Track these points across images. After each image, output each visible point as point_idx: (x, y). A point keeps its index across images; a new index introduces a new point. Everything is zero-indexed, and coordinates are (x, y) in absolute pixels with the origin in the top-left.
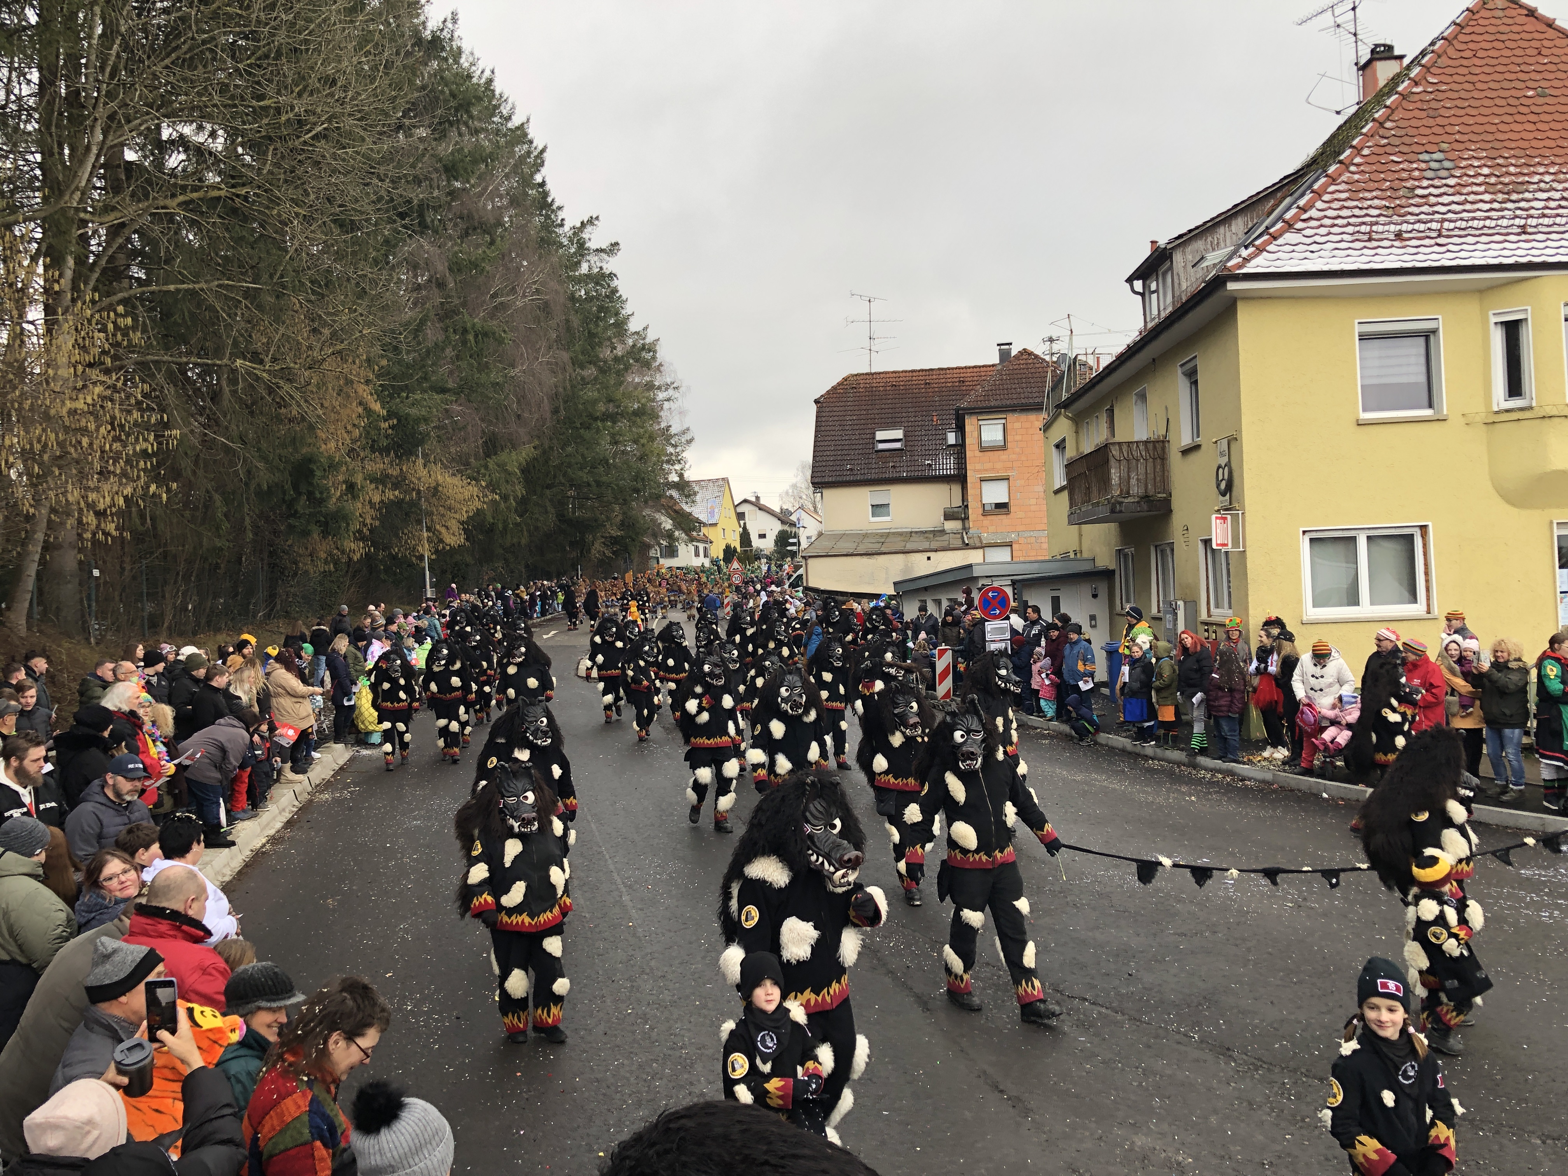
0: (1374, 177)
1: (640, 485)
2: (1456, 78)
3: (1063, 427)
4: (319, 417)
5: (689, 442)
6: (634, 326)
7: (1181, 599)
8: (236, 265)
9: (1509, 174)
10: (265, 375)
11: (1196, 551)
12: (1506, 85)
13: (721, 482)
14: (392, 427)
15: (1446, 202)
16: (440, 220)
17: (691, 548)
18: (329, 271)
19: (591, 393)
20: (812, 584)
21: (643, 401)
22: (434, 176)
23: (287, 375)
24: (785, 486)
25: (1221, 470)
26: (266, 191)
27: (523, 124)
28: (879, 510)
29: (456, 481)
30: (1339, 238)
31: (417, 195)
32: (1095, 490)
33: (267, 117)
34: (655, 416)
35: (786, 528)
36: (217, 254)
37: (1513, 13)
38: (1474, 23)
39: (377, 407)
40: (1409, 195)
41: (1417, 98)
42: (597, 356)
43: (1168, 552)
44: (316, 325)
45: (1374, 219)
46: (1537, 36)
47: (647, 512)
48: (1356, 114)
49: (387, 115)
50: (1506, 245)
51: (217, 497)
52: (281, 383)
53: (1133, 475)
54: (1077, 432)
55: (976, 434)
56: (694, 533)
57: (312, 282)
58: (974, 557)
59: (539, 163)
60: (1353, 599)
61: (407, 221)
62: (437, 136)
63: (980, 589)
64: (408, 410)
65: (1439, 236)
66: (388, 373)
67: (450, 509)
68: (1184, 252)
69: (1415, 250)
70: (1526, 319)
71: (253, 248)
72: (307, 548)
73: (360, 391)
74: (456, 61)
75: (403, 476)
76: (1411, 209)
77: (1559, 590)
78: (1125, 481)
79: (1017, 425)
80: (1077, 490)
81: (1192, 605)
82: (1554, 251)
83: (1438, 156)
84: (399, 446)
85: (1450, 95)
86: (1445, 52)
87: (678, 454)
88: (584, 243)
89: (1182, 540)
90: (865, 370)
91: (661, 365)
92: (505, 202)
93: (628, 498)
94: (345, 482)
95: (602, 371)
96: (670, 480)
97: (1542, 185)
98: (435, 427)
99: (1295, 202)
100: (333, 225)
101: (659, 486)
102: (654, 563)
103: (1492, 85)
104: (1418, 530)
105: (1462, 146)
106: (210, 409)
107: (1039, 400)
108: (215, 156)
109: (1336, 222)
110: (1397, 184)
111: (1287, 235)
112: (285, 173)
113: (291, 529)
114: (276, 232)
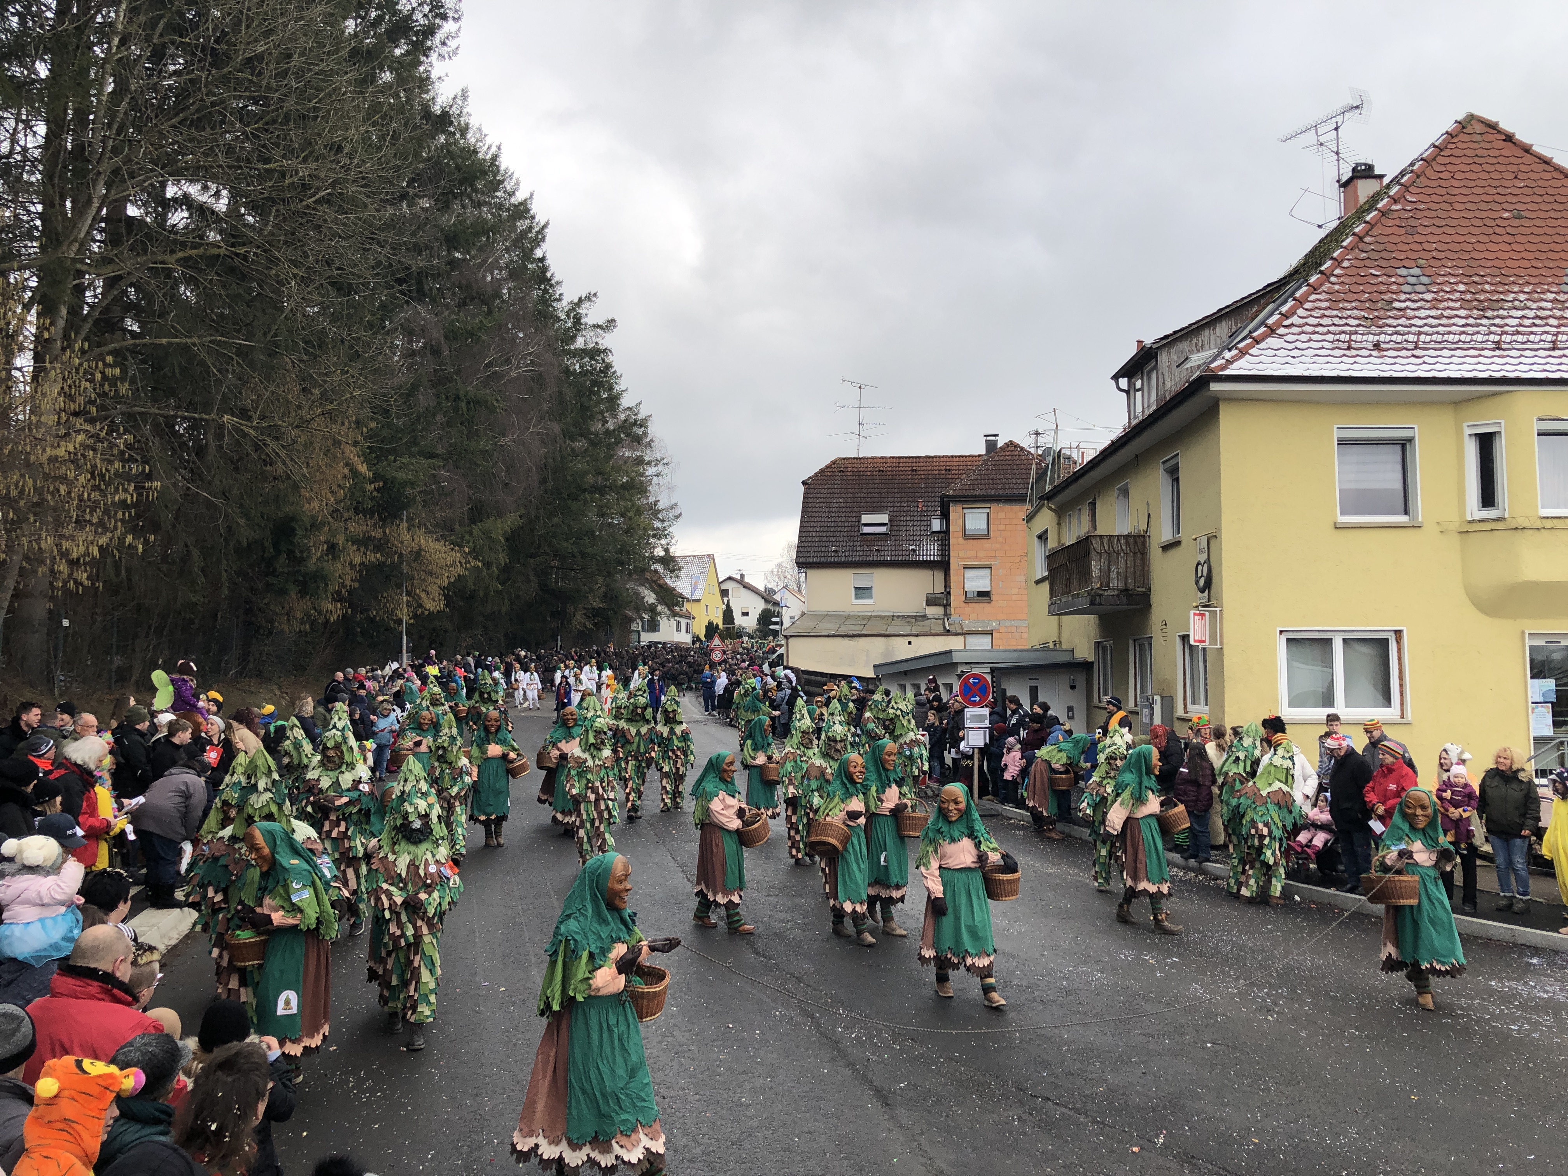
0: (1354, 288)
1: (624, 558)
2: (1434, 198)
3: (1046, 519)
4: (304, 476)
5: (677, 517)
6: (626, 402)
7: (1158, 694)
8: (230, 322)
9: (1484, 291)
10: (252, 431)
11: (1174, 646)
12: (1483, 206)
13: (706, 559)
14: (378, 490)
15: (1423, 315)
16: (438, 289)
17: (674, 623)
18: (324, 332)
19: (580, 465)
20: (792, 664)
21: (633, 474)
22: (435, 245)
23: (274, 433)
24: (772, 566)
25: (1200, 567)
26: (265, 251)
27: (526, 200)
28: (862, 592)
29: (439, 546)
30: (1319, 345)
31: (419, 262)
32: (1075, 582)
33: (271, 180)
34: (643, 490)
35: (769, 607)
36: (212, 311)
37: (1491, 137)
38: (1453, 146)
39: (363, 468)
40: (1387, 307)
41: (1396, 215)
42: (589, 430)
43: (1147, 646)
44: (307, 384)
45: (1353, 329)
46: (1514, 160)
47: (630, 585)
48: (1337, 229)
49: (391, 183)
50: (1481, 359)
51: (195, 552)
52: (268, 440)
53: (1113, 568)
54: (1059, 524)
55: (960, 522)
56: (677, 609)
57: (306, 343)
58: (954, 643)
59: (539, 238)
60: (1327, 698)
61: (404, 287)
62: (439, 206)
63: (959, 676)
64: (395, 474)
65: (1416, 348)
66: (377, 436)
67: (431, 573)
68: (1169, 353)
69: (1392, 361)
70: (1500, 432)
71: (248, 306)
72: (283, 607)
73: (347, 452)
74: (463, 136)
75: (386, 539)
76: (1388, 321)
77: (1530, 700)
78: (1105, 574)
79: (1001, 515)
80: (1057, 582)
81: (1168, 702)
82: (1527, 368)
83: (1416, 271)
84: (384, 509)
85: (1426, 213)
86: (1424, 173)
87: (665, 529)
88: (581, 318)
89: (1160, 634)
90: (854, 455)
91: (651, 441)
92: (504, 274)
93: (612, 570)
94: (327, 542)
95: (593, 444)
96: (656, 554)
97: (1517, 303)
98: (421, 492)
99: (1277, 309)
100: (330, 288)
101: (644, 560)
102: (634, 637)
103: (1469, 206)
104: (1393, 634)
105: (1439, 263)
106: (194, 462)
107: (1024, 491)
108: (218, 215)
109: (1317, 329)
110: (1375, 296)
111: (1269, 340)
112: (286, 235)
113: (269, 587)
114: (273, 292)
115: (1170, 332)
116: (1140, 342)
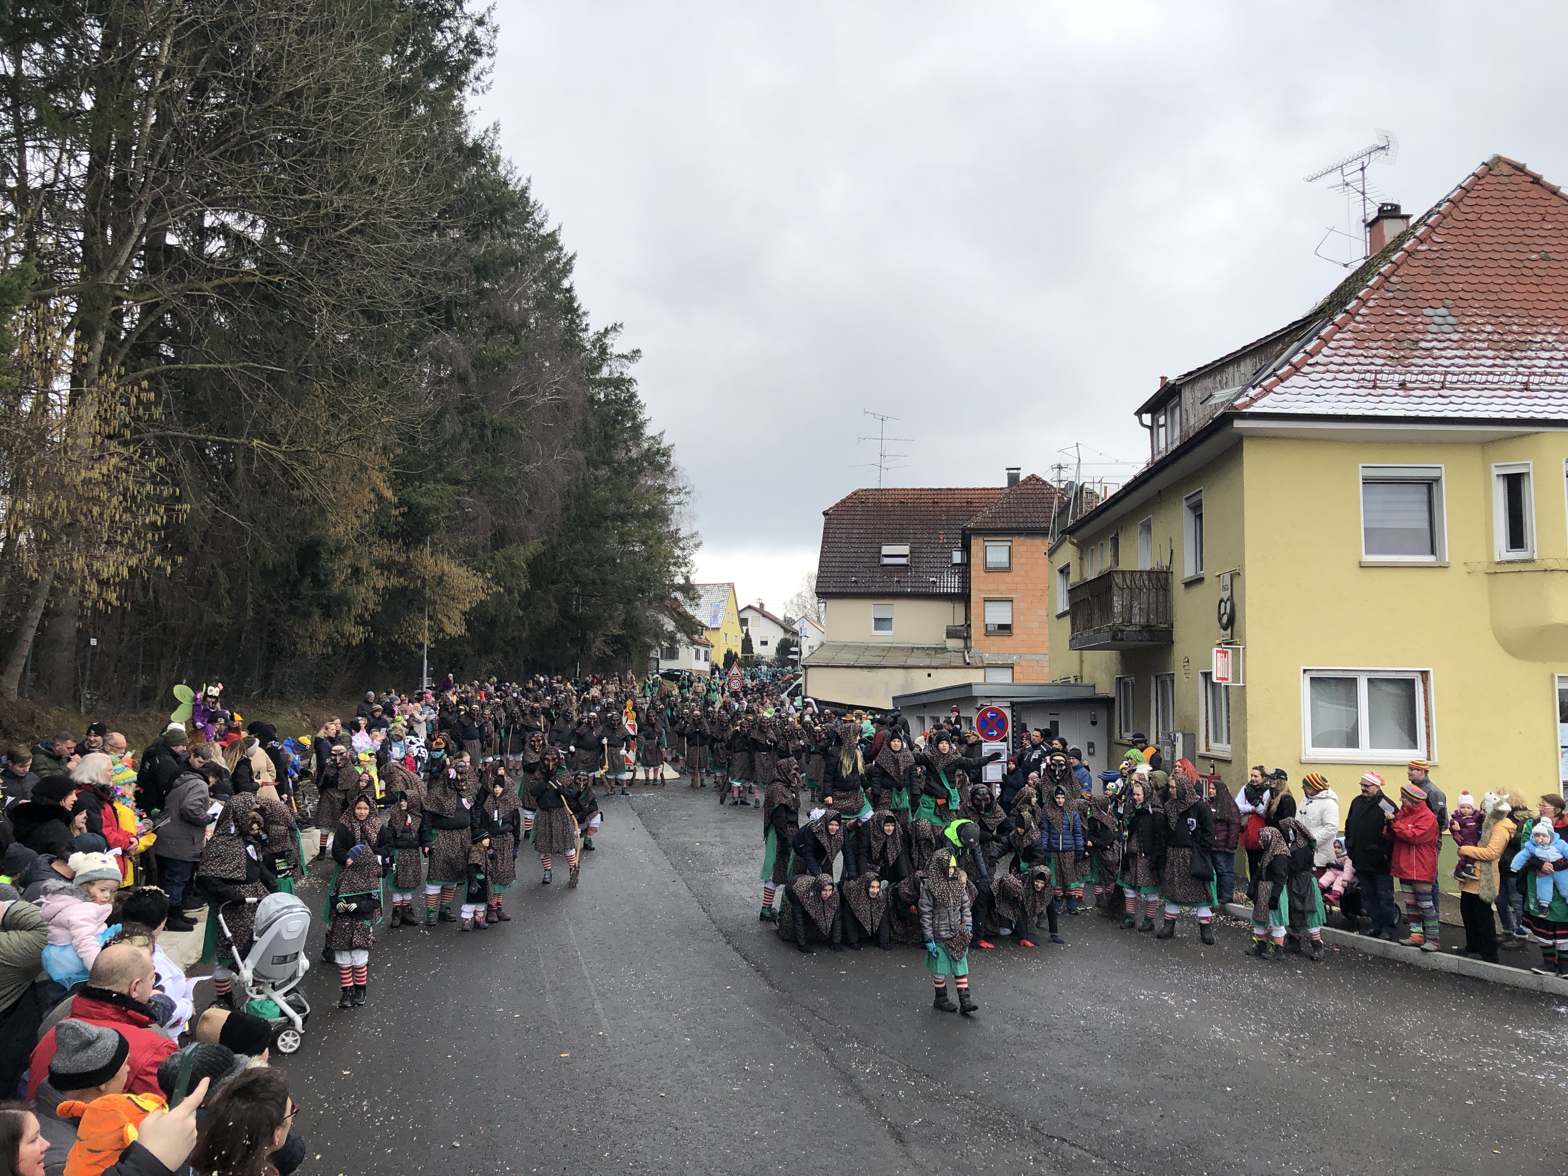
0: (1380, 328)
1: (644, 585)
2: (1461, 239)
3: (1068, 553)
4: (330, 500)
5: (697, 545)
6: (649, 431)
7: (1180, 731)
8: (262, 348)
9: (1511, 332)
10: (280, 456)
11: (1197, 683)
12: (1511, 248)
13: (726, 587)
14: (402, 515)
15: (1449, 355)
16: (466, 318)
17: (692, 651)
18: (353, 359)
19: (603, 493)
20: (810, 694)
21: (655, 503)
22: (465, 275)
23: (302, 457)
24: (791, 595)
25: (1223, 604)
26: (298, 279)
27: (554, 232)
28: (881, 623)
29: (462, 571)
30: (1344, 383)
31: (447, 292)
32: (1096, 616)
33: (306, 210)
34: (664, 518)
35: (789, 636)
36: (245, 337)
37: (1518, 179)
38: (1480, 188)
39: (388, 494)
40: (1413, 347)
41: (1421, 256)
42: (612, 458)
43: (1169, 683)
44: (336, 410)
45: (1379, 368)
46: (1540, 202)
47: (650, 612)
48: (1362, 268)
49: (422, 214)
50: (1508, 400)
51: (222, 573)
52: (296, 465)
53: (1135, 604)
54: (1081, 559)
55: (981, 554)
56: (696, 637)
57: (335, 369)
58: (974, 677)
59: (567, 270)
60: (1352, 741)
61: (434, 316)
62: (469, 237)
63: (979, 710)
64: (420, 499)
65: (1442, 388)
66: (403, 462)
67: (453, 599)
68: (1192, 388)
69: (1418, 400)
70: (1528, 474)
71: (281, 333)
72: (307, 630)
73: (374, 478)
74: (495, 170)
75: (409, 563)
76: (1415, 361)
77: (1560, 745)
78: (1128, 610)
79: (1023, 548)
80: (1079, 617)
81: (1190, 739)
82: (1556, 409)
83: (1443, 311)
84: (408, 534)
85: (1453, 254)
86: (1450, 214)
87: (685, 557)
88: (606, 348)
89: (1182, 671)
90: (875, 486)
91: (674, 470)
92: (532, 304)
93: (632, 597)
94: (351, 566)
95: (616, 472)
96: (676, 582)
97: (1545, 344)
98: (446, 517)
99: (1302, 347)
100: (360, 316)
101: (664, 588)
102: (653, 664)
103: (1496, 247)
104: (1419, 675)
105: (1466, 304)
106: (224, 486)
107: (1045, 525)
108: (254, 244)
109: (1342, 368)
110: (1401, 336)
111: (1294, 378)
112: (319, 263)
113: (293, 610)
114: (305, 320)
115: (1194, 368)
116: (1163, 378)
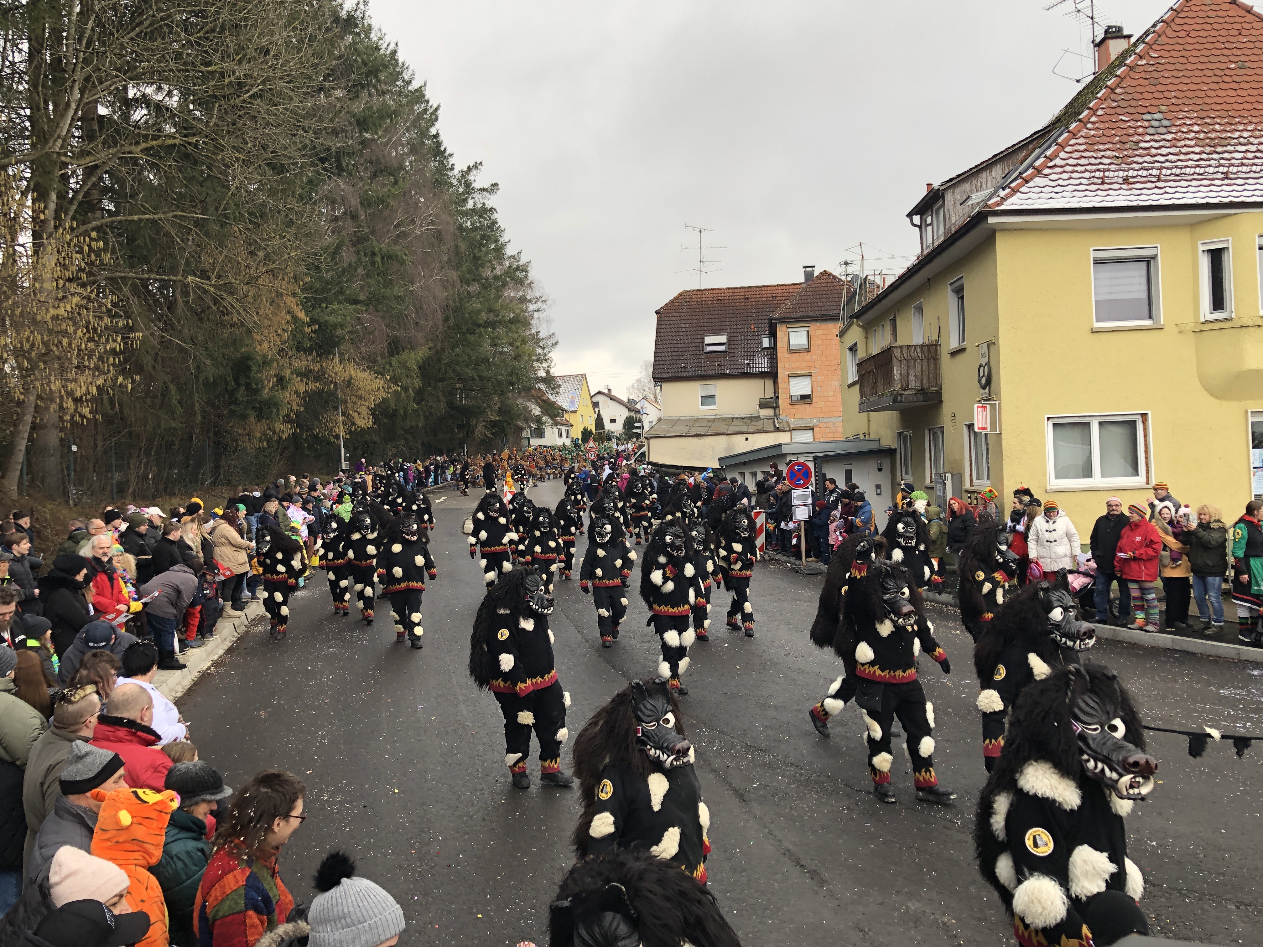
0: (1107, 132)
1: (514, 379)
2: (1173, 53)
3: (855, 334)
4: (255, 323)
5: (555, 344)
6: (510, 251)
7: (949, 472)
8: (188, 199)
9: (1214, 131)
10: (211, 289)
11: (962, 434)
12: (1213, 59)
13: (580, 378)
14: (314, 332)
15: (1164, 153)
16: (353, 165)
17: (556, 430)
18: (263, 205)
19: (475, 305)
20: (652, 460)
21: (518, 311)
22: (349, 128)
23: (230, 289)
25: (982, 369)
26: (212, 140)
27: (421, 87)
28: (707, 400)
29: (366, 375)
30: (1078, 182)
31: (336, 144)
32: (880, 384)
33: (213, 79)
34: (526, 324)
35: (632, 414)
36: (172, 191)
37: (1219, 1)
38: (1188, 9)
39: (301, 315)
40: (1134, 147)
41: (1141, 69)
42: (481, 276)
43: (939, 434)
44: (253, 248)
45: (1106, 167)
46: (1237, 19)
47: (520, 401)
48: (1092, 82)
49: (310, 78)
50: (1212, 188)
51: (173, 387)
52: (225, 295)
53: (911, 372)
54: (866, 338)
55: (785, 339)
56: (558, 419)
57: (249, 214)
58: (783, 438)
59: (434, 119)
60: (1087, 473)
61: (326, 165)
62: (351, 96)
63: (788, 464)
64: (327, 318)
65: (1158, 180)
66: (311, 288)
67: (361, 398)
68: (953, 193)
69: (1139, 192)
70: (1228, 248)
71: (202, 186)
72: (245, 429)
73: (288, 302)
74: (368, 37)
75: (323, 371)
76: (1136, 159)
77: (1252, 466)
78: (905, 377)
79: (819, 332)
80: (866, 384)
81: (958, 477)
82: (1250, 193)
83: (1158, 116)
84: (320, 347)
85: (1168, 67)
86: (1165, 32)
87: (545, 355)
88: (471, 183)
89: (950, 424)
90: (697, 287)
91: (531, 282)
92: (406, 150)
93: (505, 389)
94: (276, 375)
95: (484, 287)
96: (539, 375)
97: (1242, 140)
98: (349, 332)
99: (1043, 153)
100: (266, 168)
101: (530, 381)
102: (525, 442)
103: (1201, 59)
104: (1139, 417)
105: (1177, 108)
106: (167, 316)
107: (837, 312)
108: (172, 111)
109: (1076, 169)
110: (1125, 138)
111: (1037, 179)
112: (228, 125)
113: (232, 413)
114: (221, 173)
115: (954, 176)
116: (929, 185)
